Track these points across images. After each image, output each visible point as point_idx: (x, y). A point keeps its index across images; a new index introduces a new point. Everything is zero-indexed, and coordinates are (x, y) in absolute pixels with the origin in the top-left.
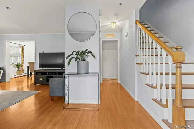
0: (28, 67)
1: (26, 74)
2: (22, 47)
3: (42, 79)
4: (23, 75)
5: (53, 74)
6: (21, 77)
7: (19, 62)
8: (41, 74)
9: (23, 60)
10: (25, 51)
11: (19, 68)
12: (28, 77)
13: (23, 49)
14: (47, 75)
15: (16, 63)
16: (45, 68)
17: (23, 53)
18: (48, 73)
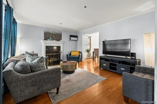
0: (93, 52)
1: (92, 57)
2: (90, 38)
3: (105, 65)
4: (91, 57)
5: (116, 62)
6: (89, 59)
7: (88, 49)
8: (104, 60)
9: (91, 47)
10: (91, 41)
11: (88, 53)
12: (93, 59)
13: (90, 39)
14: (110, 62)
15: (87, 49)
16: (107, 55)
17: (91, 42)
18: (111, 60)
